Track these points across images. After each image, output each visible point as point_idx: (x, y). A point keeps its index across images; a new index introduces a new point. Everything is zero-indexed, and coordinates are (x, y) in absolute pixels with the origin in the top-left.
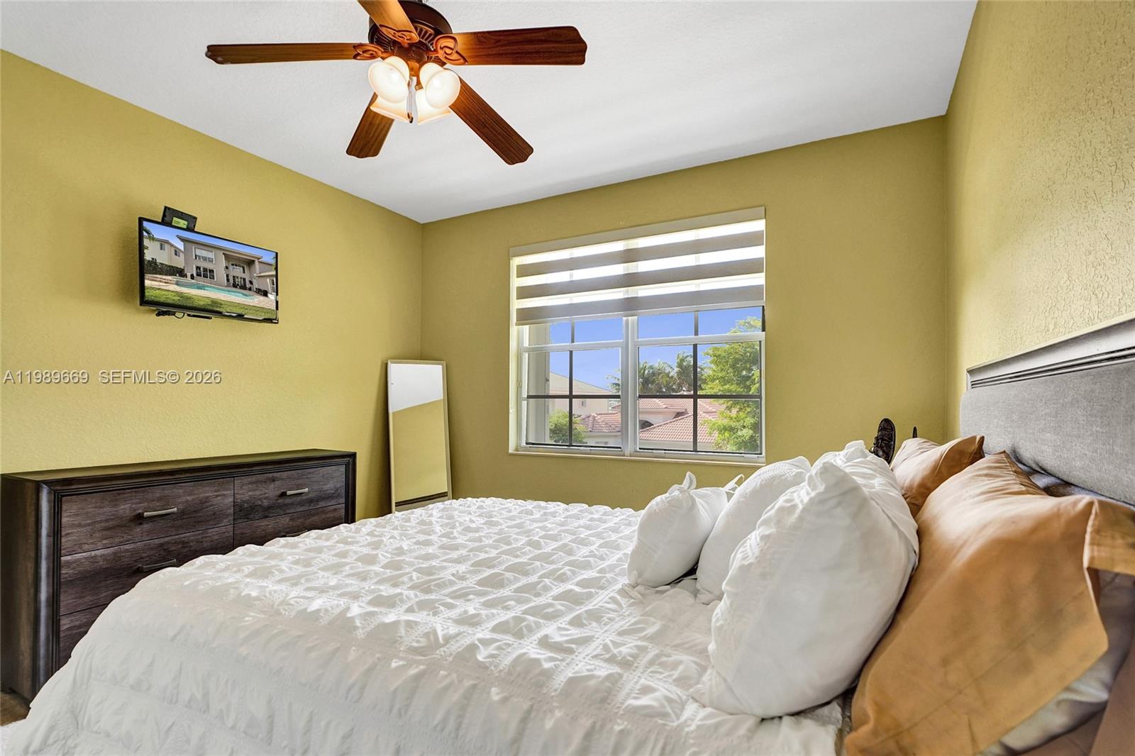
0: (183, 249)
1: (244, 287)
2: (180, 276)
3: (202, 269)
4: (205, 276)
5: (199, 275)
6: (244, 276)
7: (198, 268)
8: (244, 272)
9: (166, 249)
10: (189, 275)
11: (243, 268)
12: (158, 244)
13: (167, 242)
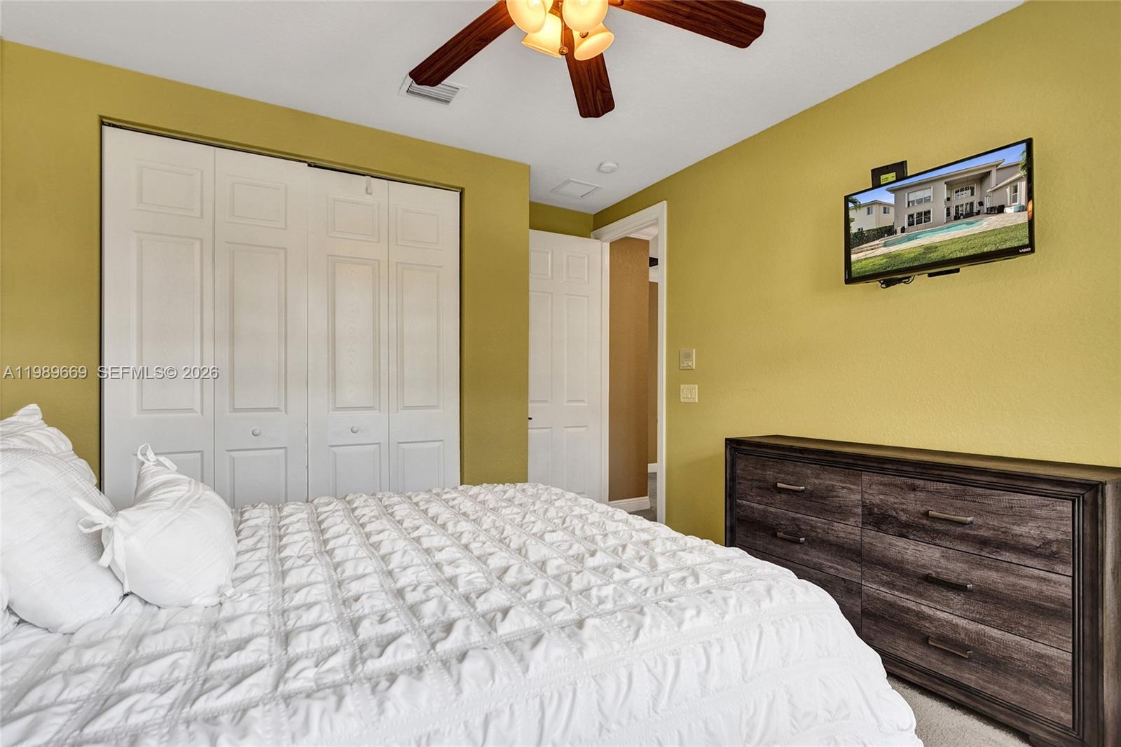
0: (893, 203)
1: (970, 214)
2: (888, 235)
3: (915, 216)
4: (919, 222)
5: (910, 224)
6: (970, 200)
7: (911, 216)
8: (972, 194)
9: (874, 212)
10: (899, 230)
11: (972, 189)
12: (865, 209)
13: (876, 203)
